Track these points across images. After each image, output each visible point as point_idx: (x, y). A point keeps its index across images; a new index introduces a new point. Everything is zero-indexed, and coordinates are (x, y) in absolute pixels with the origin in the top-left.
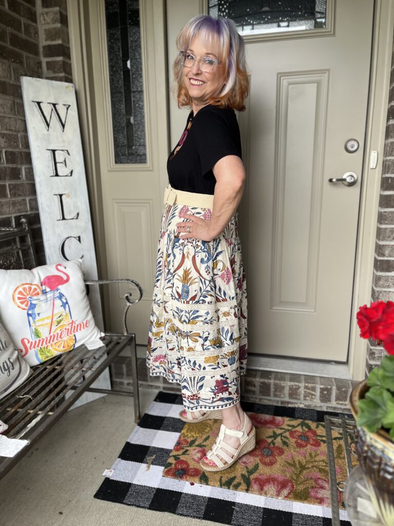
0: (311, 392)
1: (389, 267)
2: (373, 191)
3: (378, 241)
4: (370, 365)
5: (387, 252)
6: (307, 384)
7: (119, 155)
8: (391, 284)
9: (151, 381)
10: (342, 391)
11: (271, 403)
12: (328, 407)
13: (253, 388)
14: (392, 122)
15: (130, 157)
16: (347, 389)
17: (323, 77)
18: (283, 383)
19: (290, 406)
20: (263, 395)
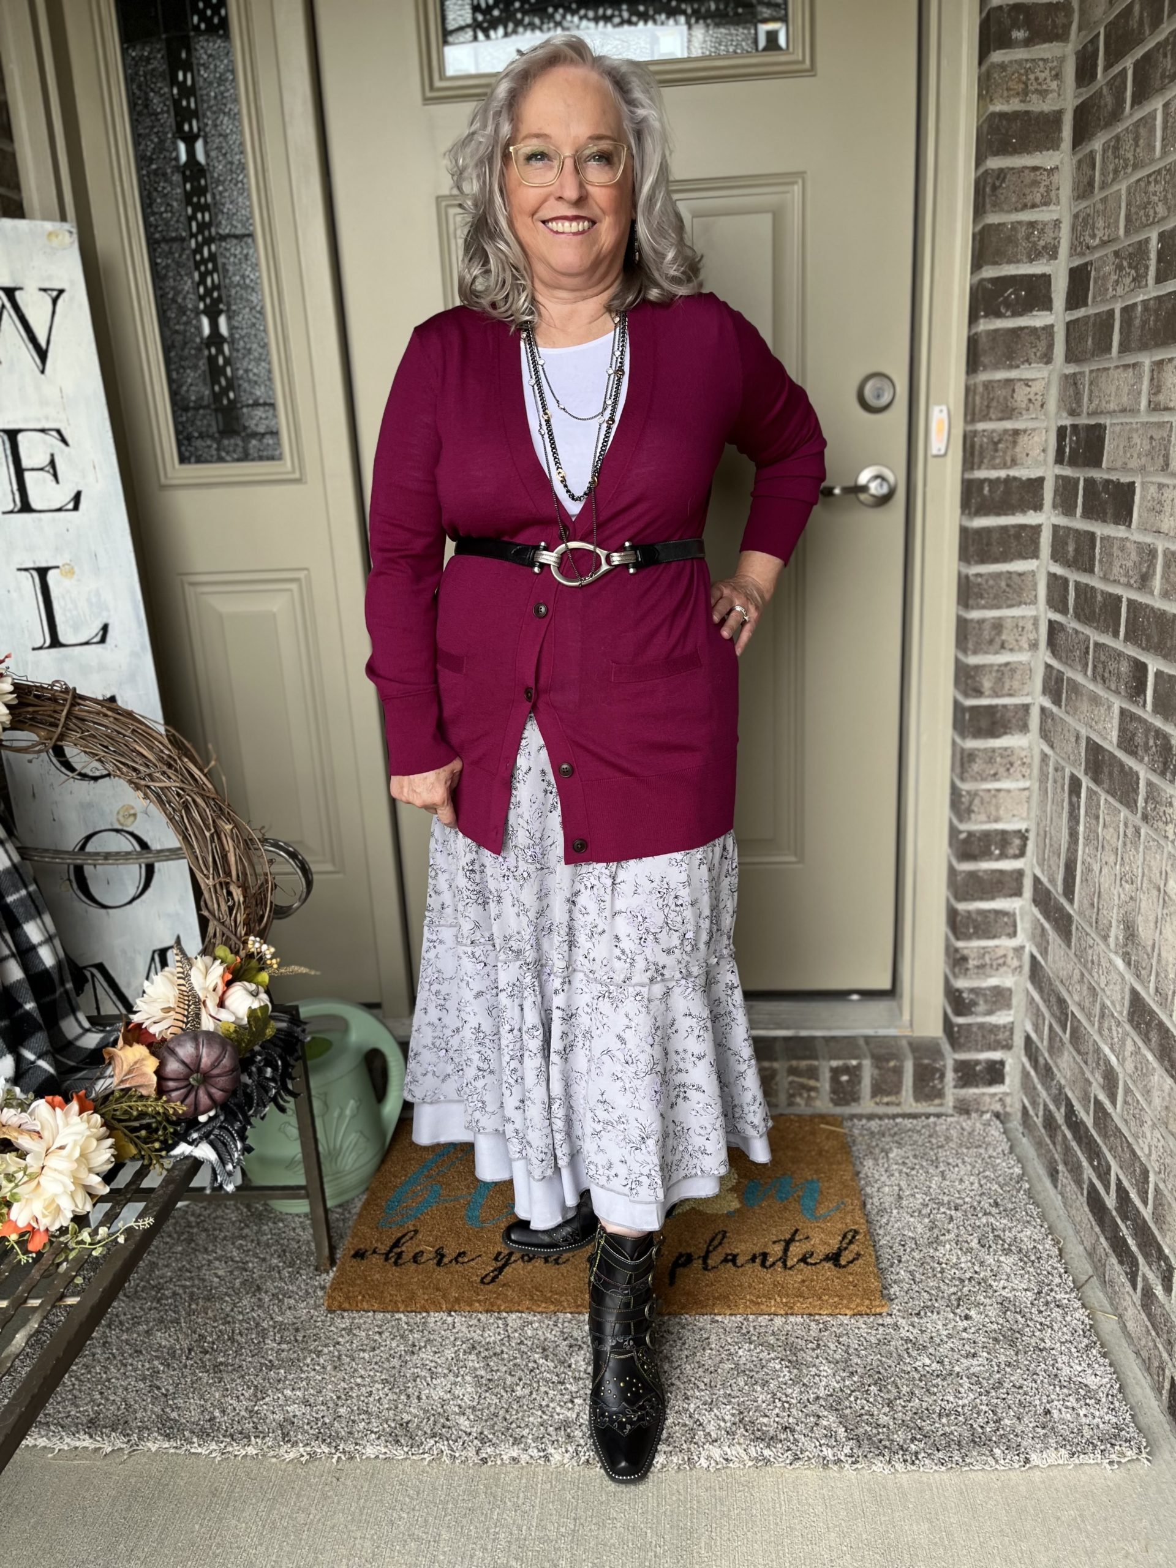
0: (805, 1081)
1: (994, 723)
3: (961, 657)
4: (958, 990)
5: (987, 684)
6: (794, 1063)
7: (189, 438)
10: (889, 1069)
12: (852, 1116)
14: (986, 325)
15: (226, 442)
16: (902, 1061)
17: (789, 196)
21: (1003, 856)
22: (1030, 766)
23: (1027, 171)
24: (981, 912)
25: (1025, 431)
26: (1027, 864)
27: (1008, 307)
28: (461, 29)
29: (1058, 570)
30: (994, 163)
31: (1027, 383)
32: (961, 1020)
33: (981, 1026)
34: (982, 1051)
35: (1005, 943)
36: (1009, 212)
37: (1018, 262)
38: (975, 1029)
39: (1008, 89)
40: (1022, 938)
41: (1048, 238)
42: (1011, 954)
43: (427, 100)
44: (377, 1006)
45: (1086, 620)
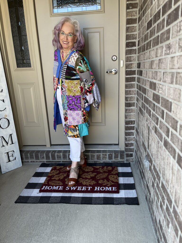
0: (105, 156)
1: (130, 105)
2: (123, 76)
3: (126, 96)
4: (126, 143)
5: (129, 100)
6: (103, 153)
8: (131, 112)
9: (41, 160)
10: (117, 155)
11: (90, 162)
12: (111, 161)
14: (127, 49)
16: (118, 153)
17: (101, 30)
18: (94, 154)
19: (97, 162)
21: (132, 124)
22: (135, 111)
23: (132, 27)
24: (129, 132)
25: (133, 64)
26: (135, 125)
27: (130, 46)
28: (55, 7)
29: (137, 83)
31: (133, 57)
32: (126, 148)
33: (129, 148)
34: (129, 152)
35: (132, 136)
36: (130, 33)
37: (131, 40)
38: (128, 149)
39: (129, 15)
40: (134, 136)
41: (135, 36)
42: (133, 138)
43: (51, 17)
44: (46, 145)
45: (139, 90)
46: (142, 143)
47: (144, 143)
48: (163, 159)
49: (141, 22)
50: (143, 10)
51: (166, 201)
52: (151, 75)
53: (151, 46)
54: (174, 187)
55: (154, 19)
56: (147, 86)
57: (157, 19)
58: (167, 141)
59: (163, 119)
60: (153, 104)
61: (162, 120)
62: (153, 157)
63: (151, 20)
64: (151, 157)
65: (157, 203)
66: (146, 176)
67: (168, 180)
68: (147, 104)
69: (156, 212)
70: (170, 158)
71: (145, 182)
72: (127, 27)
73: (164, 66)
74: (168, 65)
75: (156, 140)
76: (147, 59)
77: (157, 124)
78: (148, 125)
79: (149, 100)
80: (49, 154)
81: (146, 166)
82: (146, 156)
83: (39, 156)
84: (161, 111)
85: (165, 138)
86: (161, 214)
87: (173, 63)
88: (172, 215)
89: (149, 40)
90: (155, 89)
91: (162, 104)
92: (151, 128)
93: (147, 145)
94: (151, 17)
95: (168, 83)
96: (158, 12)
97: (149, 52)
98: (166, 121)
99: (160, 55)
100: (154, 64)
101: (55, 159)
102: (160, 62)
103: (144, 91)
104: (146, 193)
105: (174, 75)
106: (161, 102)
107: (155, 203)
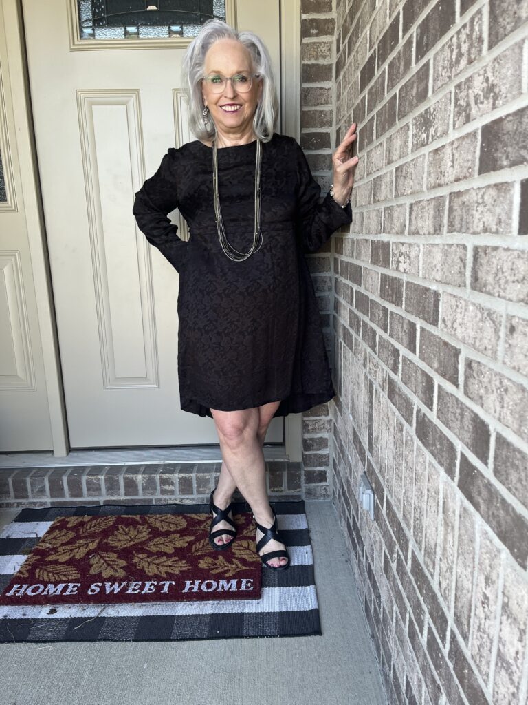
4: (305, 439)
9: (34, 497)
10: (276, 476)
11: (194, 503)
13: (171, 488)
16: (283, 472)
18: (207, 476)
20: (184, 494)
22: (331, 340)
23: (318, 89)
27: (313, 145)
28: (86, 21)
29: (337, 256)
30: (306, 85)
31: (322, 177)
32: (306, 453)
33: (315, 455)
34: (316, 466)
35: (323, 418)
36: (312, 106)
37: (316, 127)
38: (313, 457)
39: (310, 55)
40: (330, 416)
41: (328, 117)
42: (326, 423)
43: (72, 50)
44: (52, 452)
45: (341, 275)
46: (351, 437)
47: (358, 436)
48: (414, 481)
49: (345, 73)
50: (349, 36)
51: (427, 618)
52: (376, 222)
53: (372, 134)
54: (451, 569)
55: (381, 52)
56: (362, 258)
57: (389, 47)
58: (426, 419)
59: (414, 352)
60: (383, 310)
61: (410, 356)
62: (383, 476)
63: (372, 58)
64: (380, 478)
65: (400, 625)
66: (367, 539)
67: (433, 547)
68: (364, 314)
69: (398, 654)
70: (438, 473)
71: (361, 558)
72: (302, 90)
73: (411, 183)
74: (425, 176)
75: (393, 421)
76: (363, 177)
77: (395, 370)
78: (369, 377)
79: (371, 300)
80: (62, 480)
81: (364, 507)
82: (363, 474)
83: (29, 486)
84: (405, 326)
85: (419, 411)
86: (413, 661)
87: (440, 167)
88: (447, 666)
89: (368, 118)
90: (386, 263)
91: (407, 305)
92: (378, 385)
93: (367, 439)
94: (371, 47)
95: (427, 233)
96: (391, 25)
97: (368, 155)
98: (422, 358)
99: (398, 157)
100: (383, 187)
101: (81, 495)
102: (399, 174)
103: (357, 274)
104: (367, 594)
105: (444, 206)
106: (406, 298)
107: (394, 624)
